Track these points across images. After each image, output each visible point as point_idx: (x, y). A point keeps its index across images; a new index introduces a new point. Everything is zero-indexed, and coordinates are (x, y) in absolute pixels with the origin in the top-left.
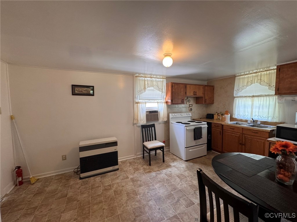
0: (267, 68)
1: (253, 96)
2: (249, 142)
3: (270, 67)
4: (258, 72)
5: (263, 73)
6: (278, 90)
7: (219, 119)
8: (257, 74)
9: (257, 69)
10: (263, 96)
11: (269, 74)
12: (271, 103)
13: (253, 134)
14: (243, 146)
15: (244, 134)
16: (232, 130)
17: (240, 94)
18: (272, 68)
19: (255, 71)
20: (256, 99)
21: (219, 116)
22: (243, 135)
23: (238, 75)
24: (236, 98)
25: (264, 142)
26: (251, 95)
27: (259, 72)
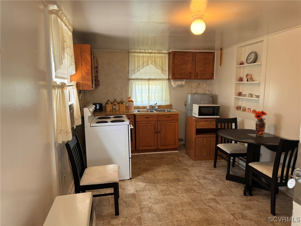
0: (159, 50)
1: (149, 79)
2: (164, 128)
3: (162, 50)
4: (152, 53)
5: (156, 55)
7: (115, 109)
8: (152, 54)
10: (157, 80)
11: (161, 57)
14: (159, 134)
15: (159, 121)
16: (147, 119)
17: (133, 77)
18: (163, 52)
19: (150, 51)
21: (115, 105)
23: (133, 51)
24: (132, 81)
26: (147, 78)
27: (154, 53)
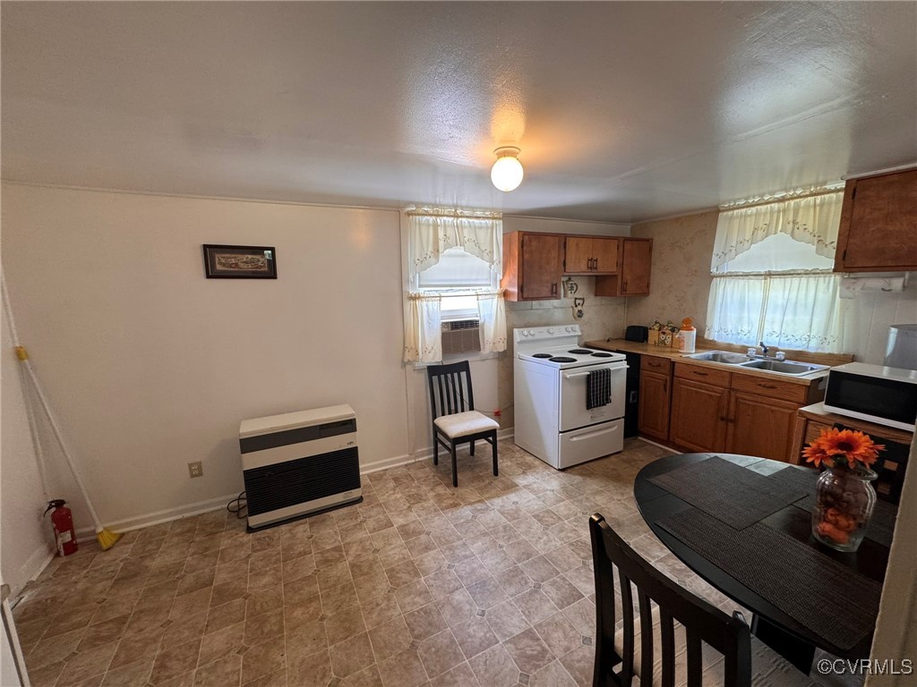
0: (816, 185)
1: (770, 275)
2: (749, 415)
3: (825, 183)
4: (788, 199)
5: (803, 202)
6: (844, 258)
7: (663, 342)
8: (787, 203)
9: (786, 190)
10: (799, 274)
11: (822, 205)
12: (820, 295)
13: (760, 390)
14: (731, 425)
15: (734, 390)
16: (700, 378)
17: (731, 267)
18: (830, 187)
19: (778, 196)
20: (776, 282)
21: (664, 333)
22: (732, 393)
23: (727, 206)
24: (718, 279)
25: (791, 414)
26: (763, 271)
27: (792, 198)
